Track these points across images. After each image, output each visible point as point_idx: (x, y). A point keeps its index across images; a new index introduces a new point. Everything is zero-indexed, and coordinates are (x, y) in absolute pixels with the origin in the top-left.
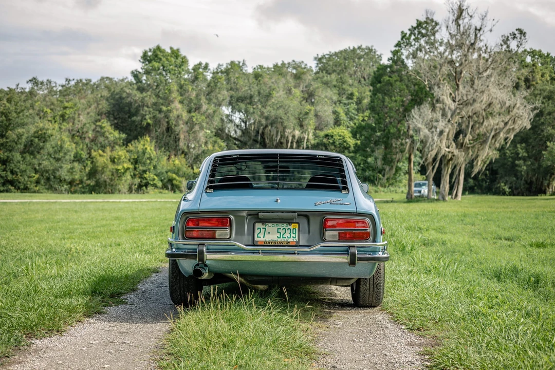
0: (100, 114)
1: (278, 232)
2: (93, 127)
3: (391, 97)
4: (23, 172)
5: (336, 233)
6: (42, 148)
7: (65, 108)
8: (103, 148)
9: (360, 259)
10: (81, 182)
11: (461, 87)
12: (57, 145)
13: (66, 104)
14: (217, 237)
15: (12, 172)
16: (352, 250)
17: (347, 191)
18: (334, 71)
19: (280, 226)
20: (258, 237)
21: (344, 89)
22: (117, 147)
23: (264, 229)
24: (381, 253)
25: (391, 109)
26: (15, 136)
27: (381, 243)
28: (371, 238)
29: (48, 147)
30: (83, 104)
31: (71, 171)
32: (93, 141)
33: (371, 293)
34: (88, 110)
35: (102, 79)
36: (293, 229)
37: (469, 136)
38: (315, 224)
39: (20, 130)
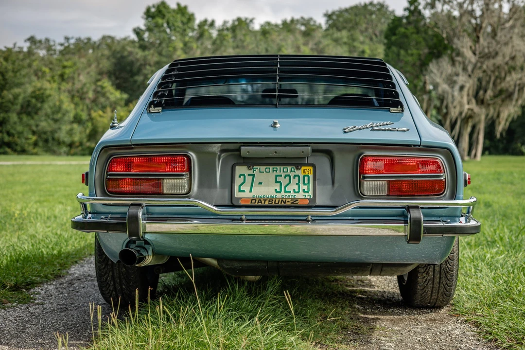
0: (101, 73)
1: (276, 182)
2: (93, 87)
3: (406, 51)
4: (20, 134)
5: (383, 183)
6: (40, 109)
7: (65, 67)
8: (103, 108)
9: (429, 231)
10: (81, 144)
11: (481, 40)
12: (55, 105)
13: (66, 63)
14: (165, 191)
15: (9, 134)
16: (414, 214)
17: (399, 109)
18: (344, 28)
19: (280, 170)
20: (240, 191)
21: (354, 47)
22: (119, 108)
23: (251, 177)
24: (463, 219)
25: (406, 63)
26: (11, 97)
27: (464, 200)
28: (448, 192)
29: (47, 108)
30: (83, 63)
31: (70, 132)
32: (94, 101)
33: (436, 285)
34: (88, 70)
35: (104, 38)
36: (304, 176)
37: (490, 93)
38: (344, 167)
39: (16, 90)
